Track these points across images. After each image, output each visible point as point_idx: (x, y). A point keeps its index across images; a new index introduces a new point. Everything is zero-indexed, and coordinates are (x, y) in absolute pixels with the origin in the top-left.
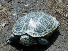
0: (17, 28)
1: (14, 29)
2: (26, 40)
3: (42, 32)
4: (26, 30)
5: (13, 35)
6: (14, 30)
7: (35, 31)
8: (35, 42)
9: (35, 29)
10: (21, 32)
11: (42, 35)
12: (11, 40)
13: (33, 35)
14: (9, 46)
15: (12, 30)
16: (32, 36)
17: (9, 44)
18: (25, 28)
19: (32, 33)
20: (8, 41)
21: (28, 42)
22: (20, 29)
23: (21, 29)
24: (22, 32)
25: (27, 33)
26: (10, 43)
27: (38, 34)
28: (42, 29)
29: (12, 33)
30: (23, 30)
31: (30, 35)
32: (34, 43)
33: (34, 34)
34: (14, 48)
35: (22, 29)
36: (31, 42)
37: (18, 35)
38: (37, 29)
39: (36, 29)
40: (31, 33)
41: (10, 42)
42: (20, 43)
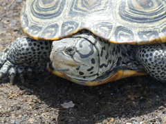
0: (41, 5)
2: (72, 56)
3: (156, 19)
6: (30, 16)
7: (125, 17)
8: (125, 69)
9: (122, 7)
10: (60, 23)
12: (15, 64)
13: (116, 33)
16: (113, 39)
17: (8, 81)
18: (79, 6)
19: (110, 28)
20: (5, 68)
21: (84, 69)
22: (53, 8)
23: (61, 8)
25: (87, 26)
26: (12, 78)
27: (136, 28)
28: (156, 5)
30: (71, 13)
31: (102, 35)
32: (120, 72)
33: (119, 28)
35: (66, 9)
36: (104, 69)
37: (47, 37)
38: (132, 9)
39: (127, 9)
40: (104, 24)
41: (12, 71)
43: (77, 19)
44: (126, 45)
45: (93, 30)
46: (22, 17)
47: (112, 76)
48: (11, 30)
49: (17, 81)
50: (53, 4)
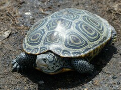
0: (32, 40)
1: (26, 41)
2: (45, 62)
3: (80, 48)
4: (49, 44)
5: (23, 54)
6: (27, 44)
7: (67, 46)
9: (66, 42)
10: (39, 47)
11: (80, 53)
12: (19, 64)
13: (63, 53)
14: (17, 74)
15: (22, 44)
17: (16, 71)
18: (48, 40)
19: (61, 50)
20: (15, 66)
22: (37, 41)
23: (40, 41)
24: (41, 48)
25: (51, 49)
26: (18, 70)
27: (72, 51)
28: (80, 41)
29: (22, 50)
30: (44, 43)
31: (57, 53)
32: (64, 69)
33: (64, 51)
34: (26, 79)
35: (42, 41)
37: (33, 53)
38: (70, 42)
39: (68, 42)
40: (58, 49)
41: (18, 67)
42: (37, 68)
43: (47, 46)
44: (67, 58)
45: (53, 51)
46: (23, 44)
47: (60, 71)
48: (18, 50)
49: (20, 71)
50: (37, 39)
